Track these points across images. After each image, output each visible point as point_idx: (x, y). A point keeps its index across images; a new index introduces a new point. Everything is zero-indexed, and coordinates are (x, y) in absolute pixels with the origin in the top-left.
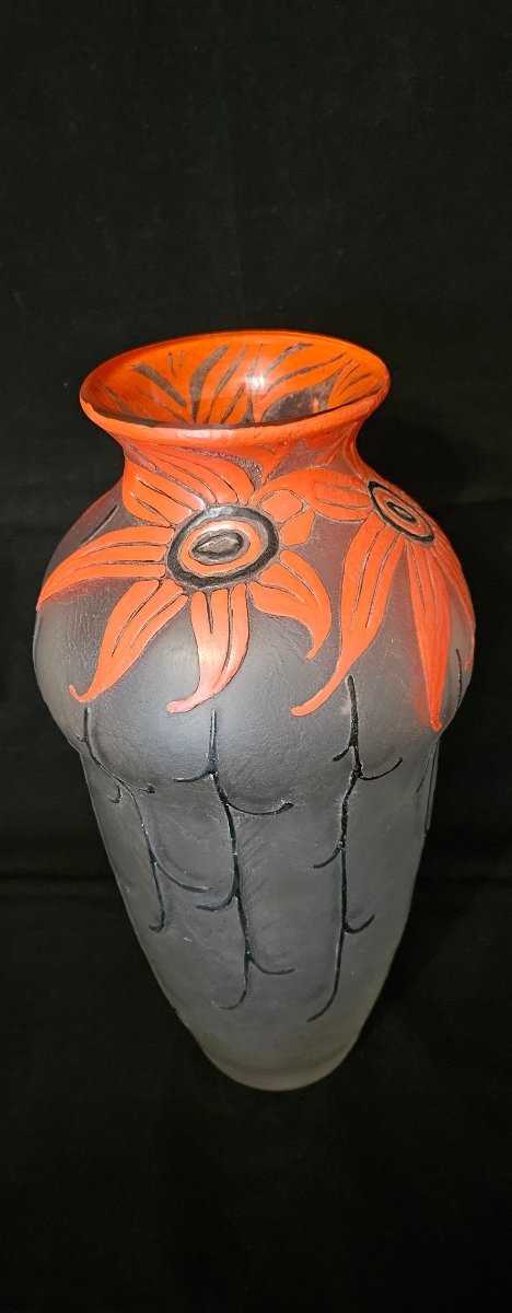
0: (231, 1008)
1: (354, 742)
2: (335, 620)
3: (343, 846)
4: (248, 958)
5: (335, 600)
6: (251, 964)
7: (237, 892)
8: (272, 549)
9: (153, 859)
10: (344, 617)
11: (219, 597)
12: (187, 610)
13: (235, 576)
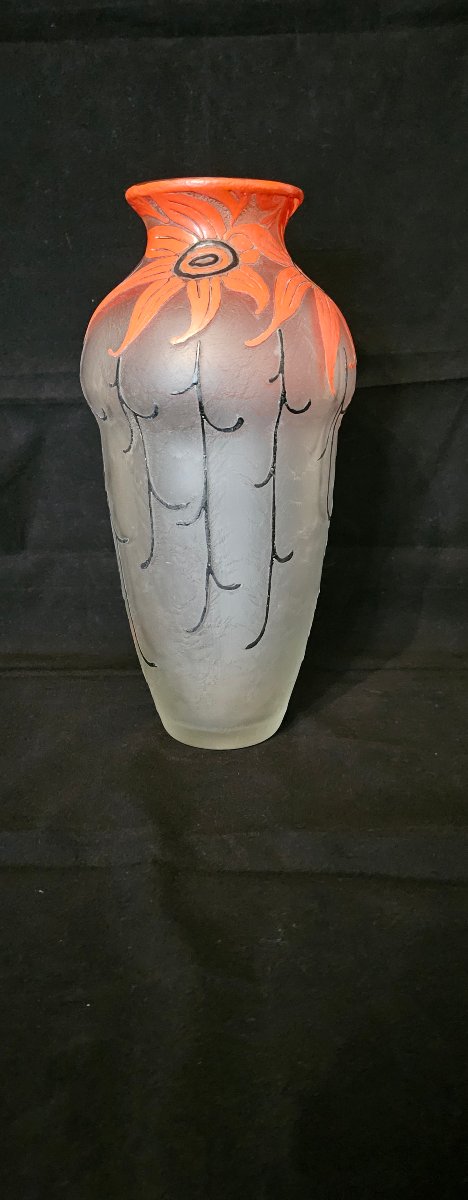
0: (194, 630)
1: (282, 371)
2: (272, 299)
3: (274, 472)
4: (210, 571)
5: (272, 291)
6: (211, 576)
7: (205, 506)
8: (235, 262)
9: (150, 489)
10: (276, 299)
11: (204, 281)
12: (185, 289)
13: (214, 274)
